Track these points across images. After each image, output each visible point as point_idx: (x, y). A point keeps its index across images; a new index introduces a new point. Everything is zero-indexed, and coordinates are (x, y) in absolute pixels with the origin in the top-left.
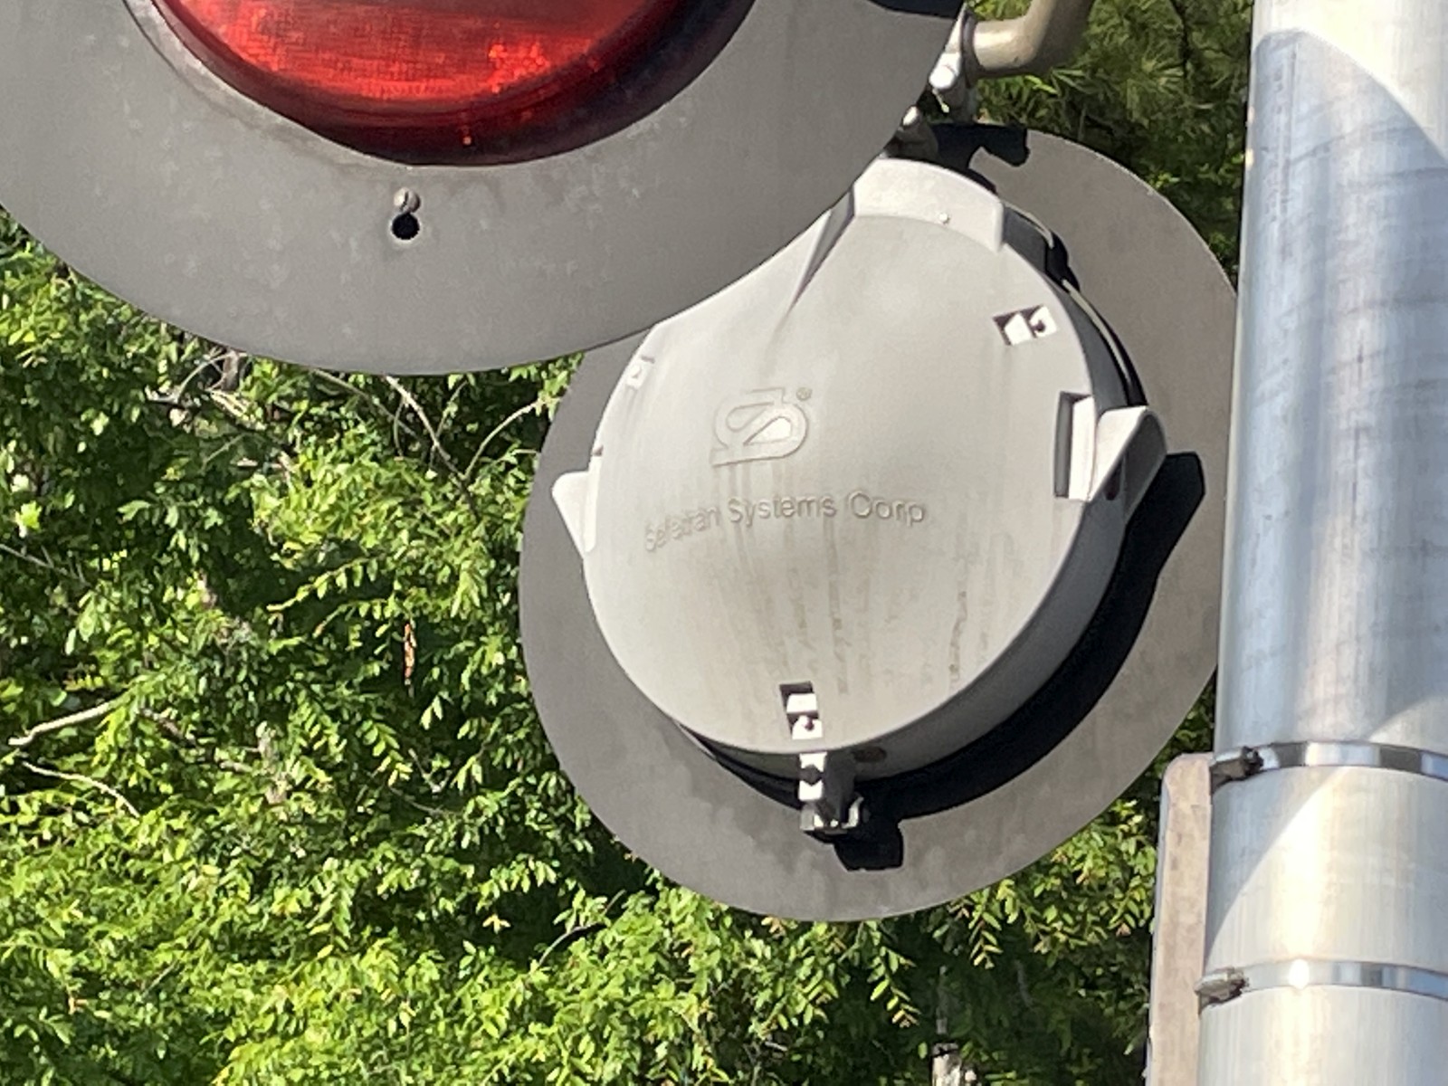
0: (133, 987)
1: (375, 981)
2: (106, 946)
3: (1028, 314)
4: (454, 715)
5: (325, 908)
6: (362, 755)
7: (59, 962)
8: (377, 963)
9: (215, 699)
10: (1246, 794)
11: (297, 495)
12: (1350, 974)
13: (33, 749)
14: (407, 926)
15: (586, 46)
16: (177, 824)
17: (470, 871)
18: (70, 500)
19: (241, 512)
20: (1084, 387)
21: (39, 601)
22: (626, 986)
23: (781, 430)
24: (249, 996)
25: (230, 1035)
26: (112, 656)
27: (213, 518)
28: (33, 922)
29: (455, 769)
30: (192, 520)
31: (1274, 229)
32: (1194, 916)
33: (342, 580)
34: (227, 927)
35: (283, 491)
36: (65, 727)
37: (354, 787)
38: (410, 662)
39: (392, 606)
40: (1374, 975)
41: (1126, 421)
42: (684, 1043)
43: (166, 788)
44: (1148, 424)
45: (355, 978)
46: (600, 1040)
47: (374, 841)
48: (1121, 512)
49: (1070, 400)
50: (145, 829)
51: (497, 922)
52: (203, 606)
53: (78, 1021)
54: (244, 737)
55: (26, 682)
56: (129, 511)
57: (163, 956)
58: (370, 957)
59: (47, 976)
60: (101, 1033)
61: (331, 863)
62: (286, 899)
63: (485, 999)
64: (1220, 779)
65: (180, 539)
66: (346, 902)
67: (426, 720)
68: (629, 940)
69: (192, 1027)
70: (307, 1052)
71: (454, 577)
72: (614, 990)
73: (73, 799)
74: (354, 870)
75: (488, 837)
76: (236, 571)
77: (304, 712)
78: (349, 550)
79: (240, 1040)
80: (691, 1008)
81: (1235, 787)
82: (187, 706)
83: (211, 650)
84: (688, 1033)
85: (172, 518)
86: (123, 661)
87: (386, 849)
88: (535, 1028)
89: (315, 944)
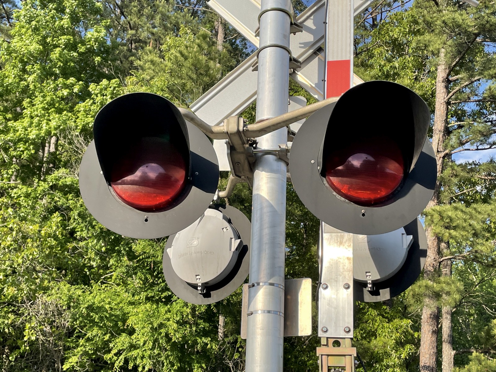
0: (117, 309)
1: (148, 308)
2: (113, 304)
3: (226, 228)
4: (158, 273)
5: (141, 298)
6: (146, 279)
7: (107, 307)
8: (148, 305)
9: (127, 272)
10: (252, 289)
11: (138, 245)
12: (266, 312)
13: (104, 279)
14: (152, 301)
15: (169, 198)
16: (123, 288)
17: (160, 293)
18: (109, 247)
19: (131, 248)
20: (233, 237)
21: (105, 260)
22: (180, 307)
23: (195, 243)
24: (132, 310)
25: (129, 315)
26: (114, 267)
27: (127, 249)
28: (104, 301)
29: (158, 280)
30: (124, 249)
31: (255, 218)
32: (247, 304)
33: (144, 257)
34: (129, 301)
35: (136, 245)
36: (108, 275)
37: (145, 283)
38: (152, 267)
39: (150, 260)
40: (269, 312)
41: (239, 241)
42: (187, 316)
43: (121, 283)
44: (241, 241)
45: (145, 308)
46: (177, 315)
47: (148, 290)
48: (238, 253)
49: (231, 238)
50: (118, 289)
51: (164, 300)
52: (126, 260)
53: (110, 314)
54: (131, 276)
55: (103, 270)
56: (116, 248)
57: (121, 305)
58: (147, 305)
59: (106, 308)
60: (113, 315)
61: (142, 293)
62: (137, 297)
63: (162, 310)
64: (249, 287)
65: (123, 252)
66: (144, 298)
67: (155, 274)
68: (180, 302)
69: (124, 314)
70: (139, 317)
71: (158, 256)
72: (178, 308)
73: (109, 285)
74: (145, 294)
75: (162, 289)
76: (130, 256)
77: (139, 274)
78: (145, 253)
79: (130, 316)
80: (189, 310)
81: (251, 288)
82: (124, 273)
83: (127, 266)
84: (188, 314)
85: (122, 249)
86: (115, 268)
87: (149, 291)
88: (168, 313)
89: (140, 303)
